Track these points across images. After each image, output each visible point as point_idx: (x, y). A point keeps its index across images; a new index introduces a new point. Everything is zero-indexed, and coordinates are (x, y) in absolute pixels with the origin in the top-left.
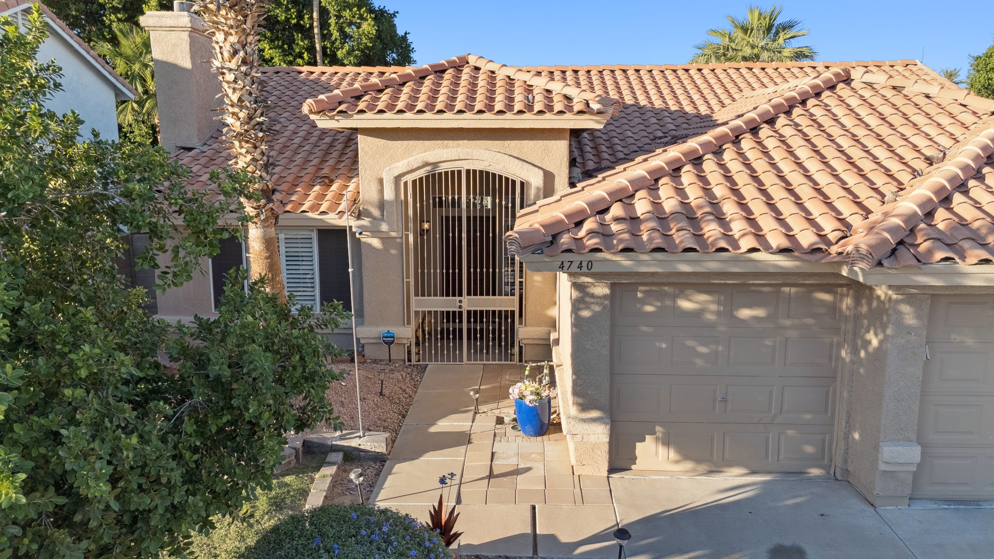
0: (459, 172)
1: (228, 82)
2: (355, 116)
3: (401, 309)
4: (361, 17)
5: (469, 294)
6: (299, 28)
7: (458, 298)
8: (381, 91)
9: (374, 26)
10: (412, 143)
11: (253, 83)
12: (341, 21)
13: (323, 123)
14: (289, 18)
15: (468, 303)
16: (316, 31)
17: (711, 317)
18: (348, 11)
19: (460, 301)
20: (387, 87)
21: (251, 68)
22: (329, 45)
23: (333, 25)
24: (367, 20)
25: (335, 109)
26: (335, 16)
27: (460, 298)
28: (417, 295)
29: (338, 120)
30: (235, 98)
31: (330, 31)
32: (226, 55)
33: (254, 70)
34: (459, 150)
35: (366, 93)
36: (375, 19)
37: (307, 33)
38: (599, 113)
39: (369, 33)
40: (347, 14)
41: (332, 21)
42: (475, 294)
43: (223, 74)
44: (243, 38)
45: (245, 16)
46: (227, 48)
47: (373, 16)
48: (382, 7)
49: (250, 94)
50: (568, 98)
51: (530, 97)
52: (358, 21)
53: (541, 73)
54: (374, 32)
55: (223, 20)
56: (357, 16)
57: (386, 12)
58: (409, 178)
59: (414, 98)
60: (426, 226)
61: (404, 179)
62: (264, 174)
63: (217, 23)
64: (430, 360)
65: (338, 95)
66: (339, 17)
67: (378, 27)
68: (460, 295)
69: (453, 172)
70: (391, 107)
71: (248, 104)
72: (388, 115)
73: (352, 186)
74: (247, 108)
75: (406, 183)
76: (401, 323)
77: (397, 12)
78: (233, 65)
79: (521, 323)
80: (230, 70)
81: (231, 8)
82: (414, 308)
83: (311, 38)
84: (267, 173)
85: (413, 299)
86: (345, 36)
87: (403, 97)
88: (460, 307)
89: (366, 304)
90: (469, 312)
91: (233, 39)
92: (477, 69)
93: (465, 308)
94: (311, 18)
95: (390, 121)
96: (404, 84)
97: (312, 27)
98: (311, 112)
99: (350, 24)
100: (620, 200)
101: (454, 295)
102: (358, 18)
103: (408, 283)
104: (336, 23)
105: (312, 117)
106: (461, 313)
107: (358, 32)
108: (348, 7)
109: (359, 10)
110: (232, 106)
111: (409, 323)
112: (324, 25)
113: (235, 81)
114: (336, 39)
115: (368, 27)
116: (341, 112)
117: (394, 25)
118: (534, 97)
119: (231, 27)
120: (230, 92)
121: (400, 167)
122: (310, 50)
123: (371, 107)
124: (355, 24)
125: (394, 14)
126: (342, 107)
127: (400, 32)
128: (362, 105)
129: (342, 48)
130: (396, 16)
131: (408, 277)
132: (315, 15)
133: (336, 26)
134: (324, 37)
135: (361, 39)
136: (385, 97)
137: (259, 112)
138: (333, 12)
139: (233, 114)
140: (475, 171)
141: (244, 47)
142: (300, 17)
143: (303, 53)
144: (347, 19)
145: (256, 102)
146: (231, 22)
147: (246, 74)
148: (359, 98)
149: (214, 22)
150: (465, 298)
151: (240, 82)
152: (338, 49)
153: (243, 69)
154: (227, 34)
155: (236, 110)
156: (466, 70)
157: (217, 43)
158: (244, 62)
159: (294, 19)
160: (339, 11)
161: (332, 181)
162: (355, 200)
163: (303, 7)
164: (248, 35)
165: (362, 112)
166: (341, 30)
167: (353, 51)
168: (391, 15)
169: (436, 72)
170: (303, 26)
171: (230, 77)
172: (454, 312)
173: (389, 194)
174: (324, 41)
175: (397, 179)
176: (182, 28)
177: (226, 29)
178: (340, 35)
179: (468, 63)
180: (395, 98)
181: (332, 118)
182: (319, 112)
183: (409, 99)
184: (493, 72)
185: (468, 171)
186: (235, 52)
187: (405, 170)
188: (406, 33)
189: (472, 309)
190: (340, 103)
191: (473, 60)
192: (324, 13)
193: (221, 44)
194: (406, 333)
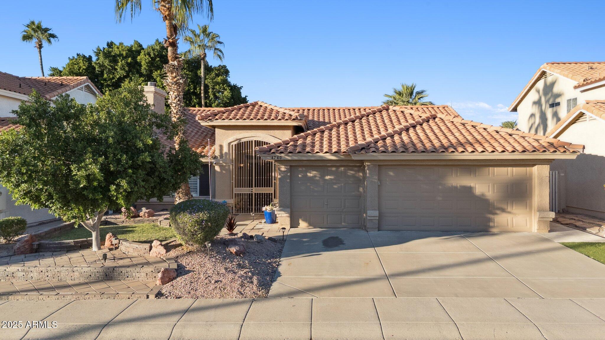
0: (252, 141)
1: (173, 107)
2: (214, 121)
3: (229, 193)
4: (224, 89)
5: (255, 187)
6: (194, 93)
7: (251, 188)
8: (224, 113)
9: (230, 93)
10: (235, 131)
11: (181, 107)
12: (215, 90)
13: (203, 123)
14: (190, 89)
15: (255, 190)
16: (202, 95)
17: (317, 178)
18: (218, 86)
19: (252, 189)
20: (227, 112)
21: (181, 103)
22: (208, 102)
23: (210, 92)
24: (227, 90)
25: (207, 119)
26: (212, 88)
27: (252, 188)
28: (235, 187)
29: (208, 122)
30: (175, 111)
31: (209, 95)
32: (173, 98)
33: (182, 103)
34: (252, 133)
35: (219, 113)
36: (230, 90)
37: (198, 96)
38: (300, 120)
39: (227, 96)
40: (217, 87)
41: (210, 90)
42: (258, 187)
43: (172, 104)
44: (179, 93)
45: (180, 87)
46: (174, 96)
47: (230, 88)
48: (235, 84)
49: (180, 110)
50: (291, 115)
51: (278, 115)
52: (223, 90)
53: (294, 110)
54: (230, 95)
55: (173, 88)
56: (222, 88)
57: (237, 86)
58: (234, 143)
59: (236, 115)
60: (242, 165)
61: (232, 144)
62: (183, 136)
63: (171, 89)
64: (240, 213)
65: (209, 114)
66: (213, 89)
67: (232, 93)
68: (252, 187)
69: (250, 141)
70: (227, 118)
71: (179, 113)
72: (226, 120)
73: (213, 148)
74: (179, 115)
75: (232, 145)
76: (230, 198)
77: (242, 87)
78: (175, 101)
79: (275, 198)
80: (174, 103)
81: (176, 84)
82: (234, 192)
83: (200, 98)
84: (184, 135)
85: (234, 188)
86: (216, 98)
87: (232, 115)
88: (252, 192)
89: (216, 191)
90: (255, 194)
91: (176, 94)
92: (261, 106)
93: (254, 192)
94: (200, 89)
95: (226, 123)
96: (233, 111)
97: (200, 93)
98: (199, 119)
99: (219, 92)
100: (294, 141)
101: (250, 187)
102: (222, 89)
103: (232, 182)
104: (212, 91)
105: (199, 121)
106: (252, 194)
107: (222, 95)
108: (218, 84)
109: (223, 85)
110: (174, 114)
111: (232, 198)
112: (206, 92)
113: (175, 107)
114: (212, 99)
115: (227, 93)
116: (209, 119)
117: (241, 92)
118: (279, 115)
119: (175, 90)
120: (174, 110)
121: (231, 139)
122: (199, 103)
123: (220, 118)
124: (221, 92)
125: (241, 88)
126: (210, 118)
127: (243, 96)
128: (217, 117)
129: (215, 103)
130: (241, 89)
131: (232, 180)
132: (202, 88)
133: (212, 93)
134: (206, 98)
135: (224, 99)
136: (225, 115)
137: (182, 116)
138: (210, 87)
139: (174, 116)
140: (258, 141)
141: (179, 96)
142: (195, 88)
143: (196, 105)
144: (217, 90)
145: (181, 113)
146: (176, 89)
147: (179, 104)
148: (216, 115)
149: (170, 89)
150: (254, 188)
151: (177, 107)
152: (212, 103)
153: (178, 103)
154: (174, 92)
155: (175, 115)
156: (257, 106)
157: (171, 95)
158: (179, 101)
159: (192, 89)
160: (213, 86)
161: (205, 147)
162: (214, 153)
163: (196, 84)
164: (181, 92)
165: (217, 119)
166: (214, 95)
167: (220, 104)
168: (239, 88)
169: (245, 107)
170: (197, 93)
171: (174, 105)
172: (250, 194)
173: (225, 150)
174: (206, 100)
175: (229, 144)
176: (151, 92)
177: (174, 91)
178: (214, 97)
179: (258, 104)
180: (229, 115)
181: (206, 122)
182: (202, 120)
183: (234, 115)
184: (266, 107)
185: (255, 141)
186: (176, 98)
187: (232, 141)
188: (246, 96)
189: (256, 192)
190: (209, 117)
191: (260, 103)
192: (206, 87)
193: (172, 95)
194: (231, 202)
